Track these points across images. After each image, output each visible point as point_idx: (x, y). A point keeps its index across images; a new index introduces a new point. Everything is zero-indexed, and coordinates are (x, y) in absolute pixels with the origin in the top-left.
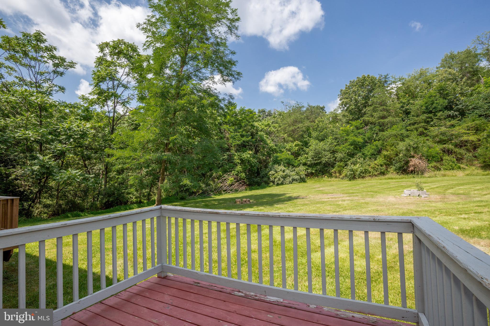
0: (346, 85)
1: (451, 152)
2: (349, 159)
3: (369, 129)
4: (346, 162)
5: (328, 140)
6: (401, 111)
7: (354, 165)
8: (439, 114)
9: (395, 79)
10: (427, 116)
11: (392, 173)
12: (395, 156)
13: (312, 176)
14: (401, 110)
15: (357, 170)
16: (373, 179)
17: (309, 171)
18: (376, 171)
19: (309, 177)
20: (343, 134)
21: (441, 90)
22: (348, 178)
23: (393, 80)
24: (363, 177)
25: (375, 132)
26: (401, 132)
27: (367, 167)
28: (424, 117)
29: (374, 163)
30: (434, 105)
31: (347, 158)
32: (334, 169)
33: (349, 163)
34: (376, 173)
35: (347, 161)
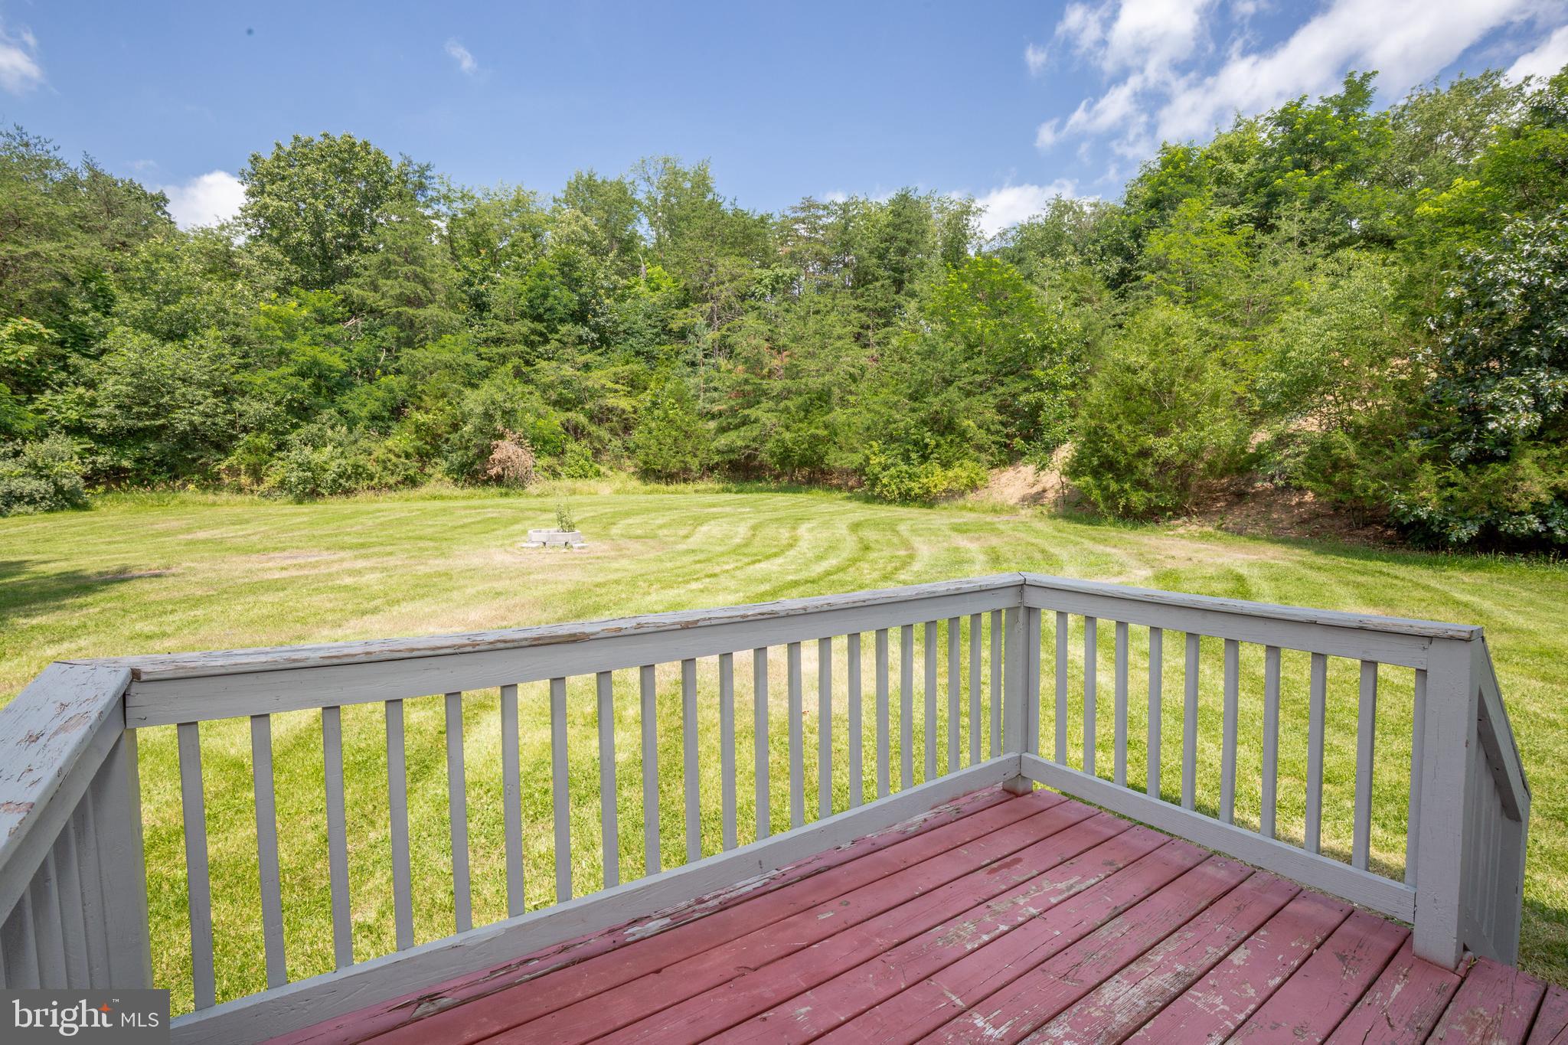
0: (279, 146)
1: (582, 432)
2: (295, 426)
3: (363, 330)
4: (283, 433)
5: (203, 342)
6: (464, 296)
7: (315, 448)
8: (563, 329)
9: (449, 190)
10: (532, 326)
11: (438, 483)
12: (447, 429)
13: (117, 482)
14: (464, 292)
15: (327, 467)
16: (381, 498)
17: (100, 459)
18: (392, 474)
19: (101, 489)
20: (268, 327)
21: (564, 264)
22: (291, 491)
23: (444, 190)
24: (348, 492)
25: (384, 344)
26: (464, 359)
27: (362, 456)
28: (524, 327)
29: (386, 447)
30: (550, 301)
31: (286, 421)
32: (232, 460)
33: (292, 437)
34: (392, 480)
35: (286, 432)
